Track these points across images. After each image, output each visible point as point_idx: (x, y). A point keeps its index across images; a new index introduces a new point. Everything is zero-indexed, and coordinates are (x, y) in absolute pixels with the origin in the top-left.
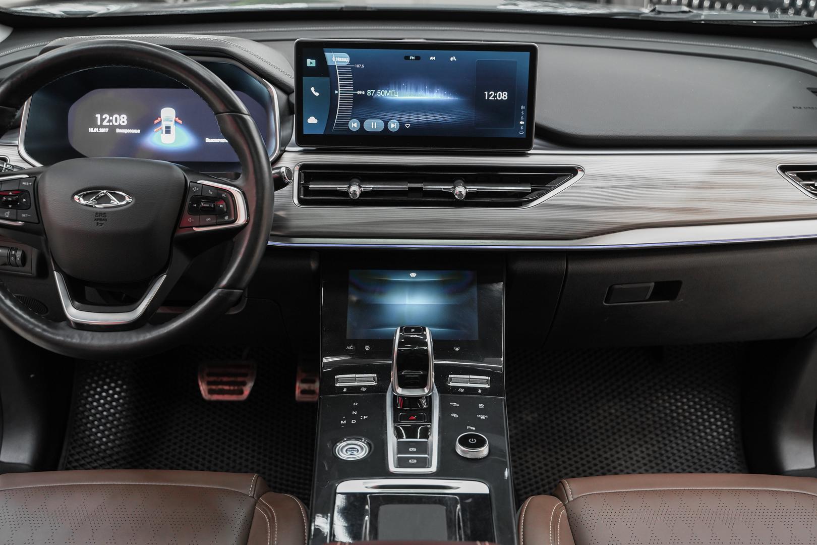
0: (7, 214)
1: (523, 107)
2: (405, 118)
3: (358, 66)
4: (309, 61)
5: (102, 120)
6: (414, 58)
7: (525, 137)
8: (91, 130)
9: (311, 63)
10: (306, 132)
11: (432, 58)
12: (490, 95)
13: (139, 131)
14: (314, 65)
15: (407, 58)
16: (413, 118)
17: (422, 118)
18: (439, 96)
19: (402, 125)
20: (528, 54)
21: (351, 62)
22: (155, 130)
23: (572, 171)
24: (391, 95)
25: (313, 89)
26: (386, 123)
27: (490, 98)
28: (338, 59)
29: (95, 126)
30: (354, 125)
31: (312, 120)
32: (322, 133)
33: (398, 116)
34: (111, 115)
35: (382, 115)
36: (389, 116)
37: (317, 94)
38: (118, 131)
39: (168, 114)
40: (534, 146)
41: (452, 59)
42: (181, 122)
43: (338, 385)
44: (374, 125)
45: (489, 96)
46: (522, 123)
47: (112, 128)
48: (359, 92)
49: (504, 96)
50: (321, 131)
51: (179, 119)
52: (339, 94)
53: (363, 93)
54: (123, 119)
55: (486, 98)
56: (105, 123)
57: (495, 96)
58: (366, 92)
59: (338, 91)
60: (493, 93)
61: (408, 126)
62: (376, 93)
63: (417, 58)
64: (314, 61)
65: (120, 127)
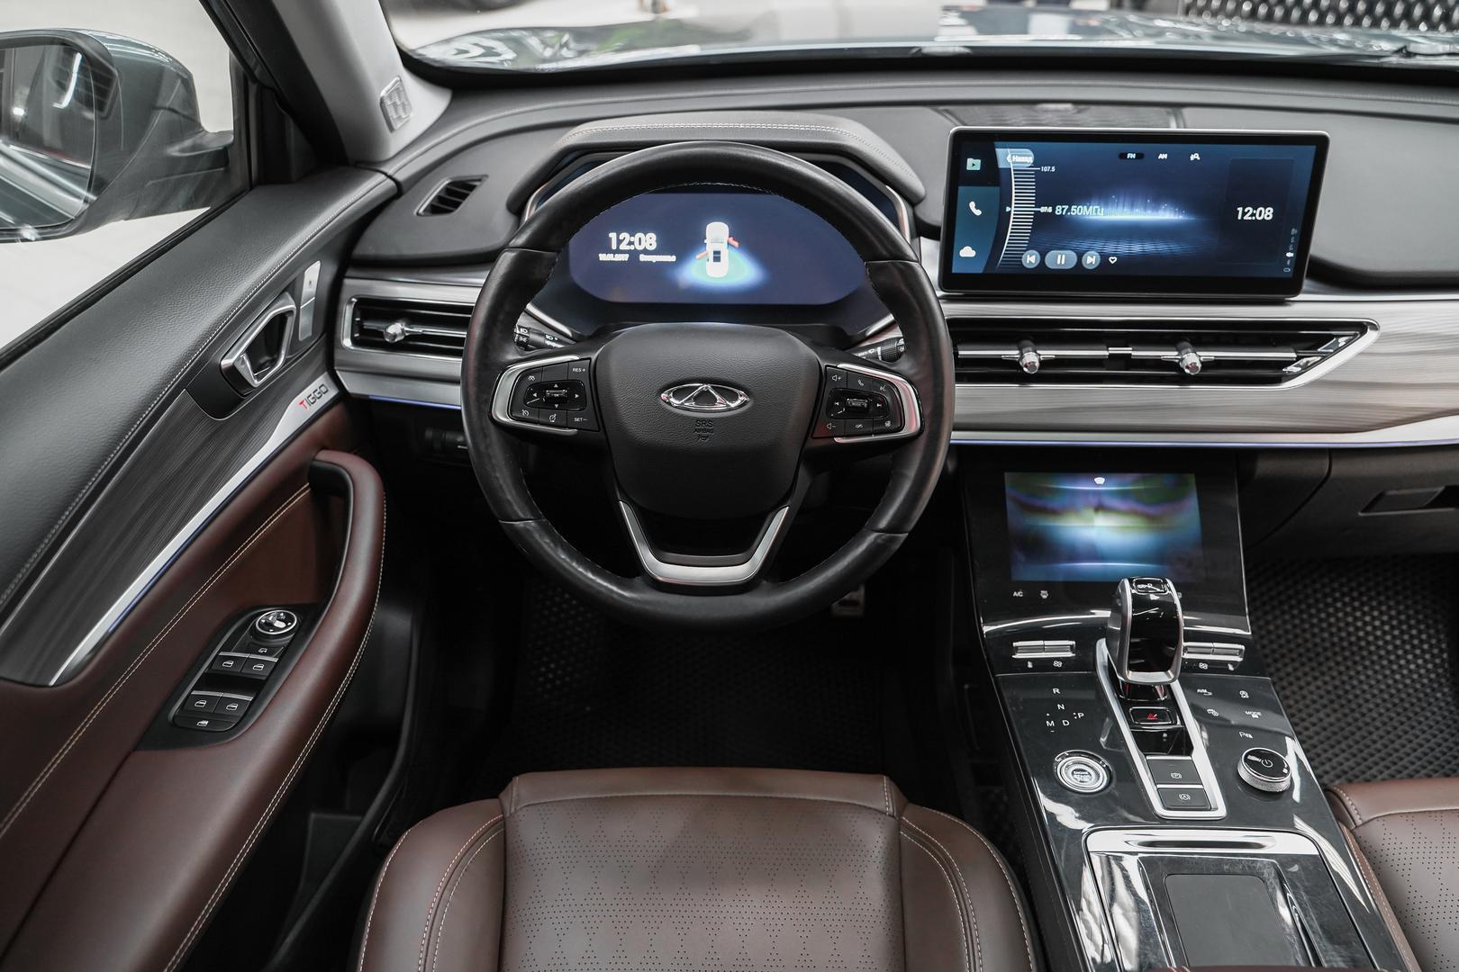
0: (553, 418)
1: (1294, 231)
2: (1110, 248)
3: (1045, 169)
4: (970, 161)
5: (619, 242)
6: (1133, 156)
7: (1291, 276)
8: (603, 257)
9: (973, 164)
10: (955, 270)
11: (1163, 156)
12: (1247, 213)
13: (673, 258)
14: (978, 168)
15: (1123, 156)
16: (1123, 248)
17: (1137, 248)
18: (1166, 215)
19: (1104, 257)
20: (1312, 148)
21: (1035, 164)
22: (698, 257)
23: (1360, 328)
24: (1093, 213)
25: (972, 205)
26: (1080, 256)
27: (1246, 218)
28: (1015, 159)
29: (608, 250)
30: (1031, 259)
31: (967, 252)
32: (981, 271)
33: (1099, 245)
34: (632, 235)
35: (1075, 244)
36: (1085, 245)
37: (978, 213)
38: (643, 258)
39: (717, 233)
40: (1304, 287)
41: (1192, 158)
42: (736, 244)
43: (1018, 656)
44: (1061, 259)
45: (1244, 214)
46: (1289, 255)
47: (634, 254)
48: (1043, 209)
49: (1267, 214)
50: (979, 269)
51: (734, 239)
52: (1013, 213)
53: (1050, 210)
54: (649, 240)
55: (1239, 218)
56: (623, 246)
57: (1253, 215)
58: (1054, 210)
59: (1011, 207)
60: (1250, 209)
61: (1113, 260)
62: (1069, 210)
63: (1139, 156)
64: (978, 162)
65: (646, 252)
